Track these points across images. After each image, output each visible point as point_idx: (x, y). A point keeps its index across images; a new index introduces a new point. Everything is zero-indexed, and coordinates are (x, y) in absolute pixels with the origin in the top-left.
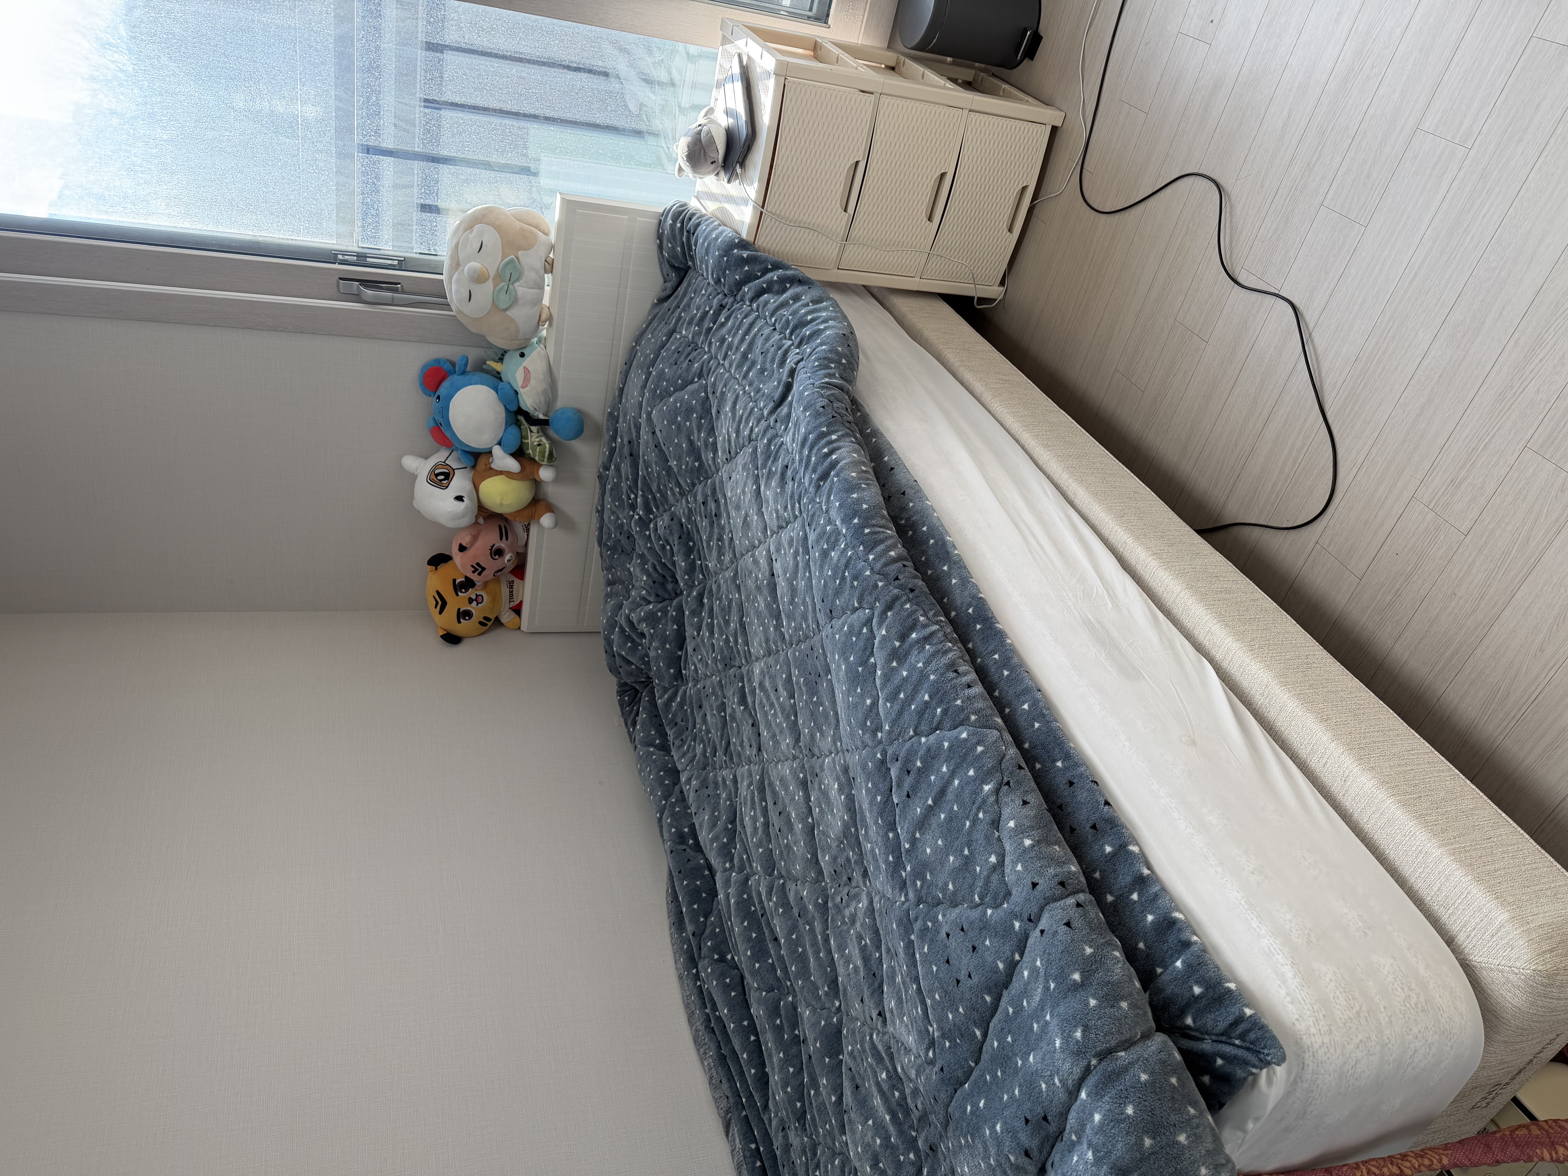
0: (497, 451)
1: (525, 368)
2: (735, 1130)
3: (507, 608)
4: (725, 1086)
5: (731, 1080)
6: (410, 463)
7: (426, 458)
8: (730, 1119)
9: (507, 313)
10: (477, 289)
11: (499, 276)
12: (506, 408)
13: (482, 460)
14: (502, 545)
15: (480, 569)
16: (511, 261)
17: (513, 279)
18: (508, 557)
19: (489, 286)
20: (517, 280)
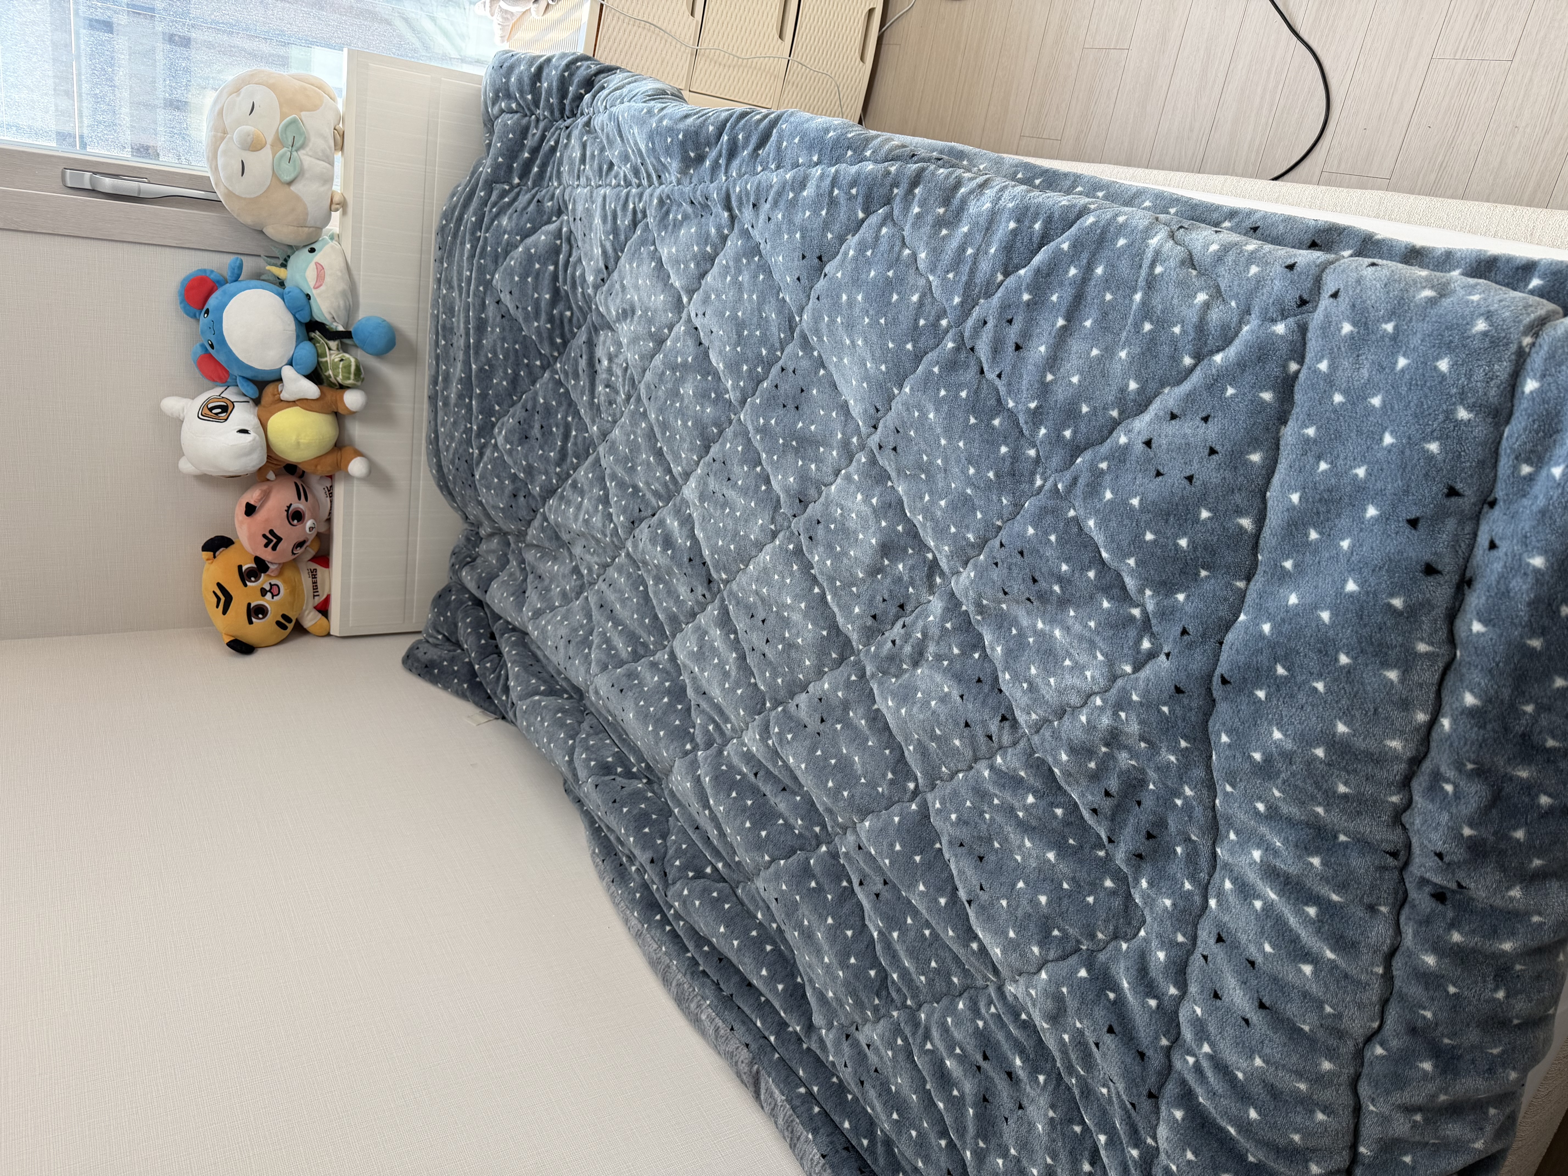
0: (288, 373)
1: (317, 264)
2: (768, 1082)
3: (311, 606)
4: (740, 1029)
5: (747, 1021)
6: (172, 404)
7: (193, 398)
8: (758, 1072)
9: (293, 188)
10: (251, 159)
11: (279, 142)
12: (296, 319)
13: (269, 390)
14: (301, 505)
15: (275, 540)
16: (294, 122)
17: (297, 145)
18: (309, 523)
19: (266, 154)
20: (302, 147)
